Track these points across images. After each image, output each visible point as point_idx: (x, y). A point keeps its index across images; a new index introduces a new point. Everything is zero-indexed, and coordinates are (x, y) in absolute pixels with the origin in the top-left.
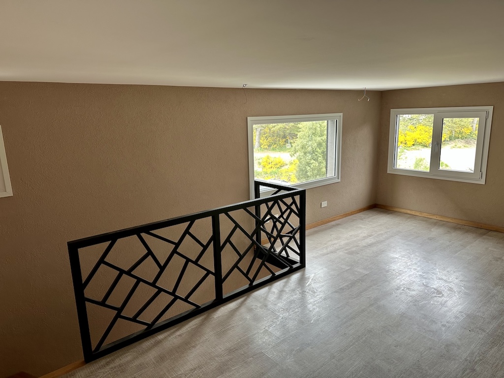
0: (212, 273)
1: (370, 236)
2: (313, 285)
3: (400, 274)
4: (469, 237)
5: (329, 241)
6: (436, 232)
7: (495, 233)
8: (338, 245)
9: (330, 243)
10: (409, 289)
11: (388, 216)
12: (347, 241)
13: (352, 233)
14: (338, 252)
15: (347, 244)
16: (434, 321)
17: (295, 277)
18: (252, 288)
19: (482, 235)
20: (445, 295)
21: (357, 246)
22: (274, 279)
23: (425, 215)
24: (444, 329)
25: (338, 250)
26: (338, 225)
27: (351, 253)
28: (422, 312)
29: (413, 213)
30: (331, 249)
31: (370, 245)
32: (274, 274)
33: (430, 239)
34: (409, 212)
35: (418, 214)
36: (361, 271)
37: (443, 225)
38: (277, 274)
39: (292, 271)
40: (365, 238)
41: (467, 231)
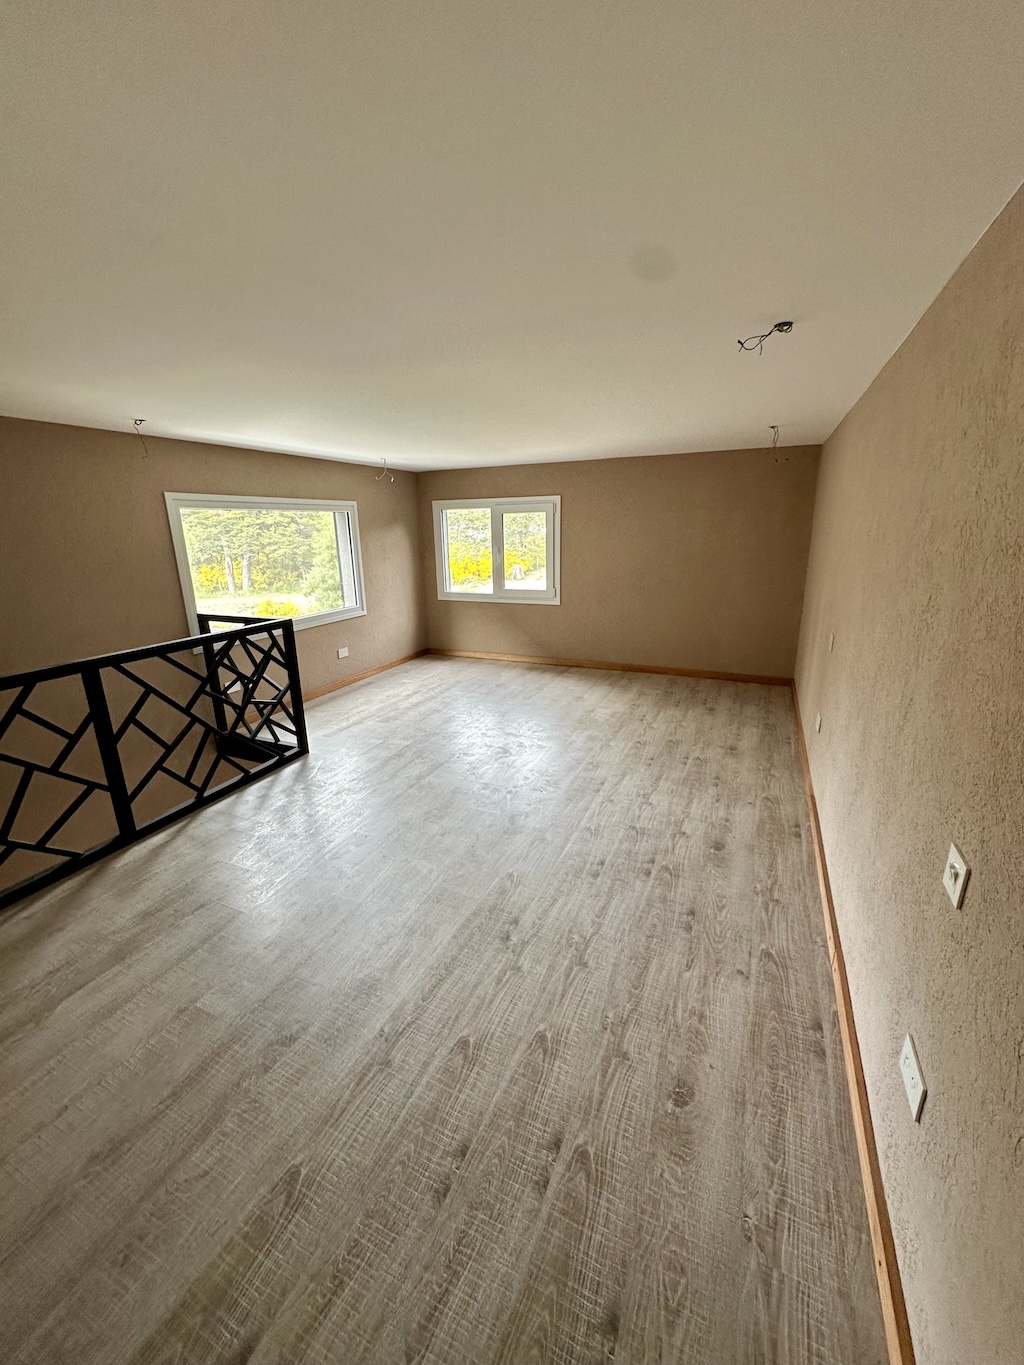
0: (102, 787)
1: (416, 693)
2: (319, 777)
3: (456, 737)
4: (547, 678)
5: (352, 709)
6: (507, 675)
7: (577, 669)
8: (366, 713)
9: (355, 711)
10: (465, 754)
11: (445, 663)
12: (381, 705)
13: (391, 692)
14: (366, 721)
15: (381, 709)
16: (497, 790)
17: (289, 771)
18: (202, 803)
19: (561, 673)
20: (514, 752)
21: (396, 709)
22: (249, 780)
23: (494, 656)
24: (509, 796)
25: (366, 718)
26: (369, 683)
27: (387, 720)
28: (482, 781)
29: (478, 655)
30: (355, 719)
31: (416, 705)
32: (246, 772)
33: (498, 686)
34: (472, 655)
35: (484, 656)
36: (399, 742)
37: (516, 667)
38: (253, 771)
39: (284, 762)
40: (409, 696)
41: (544, 671)
